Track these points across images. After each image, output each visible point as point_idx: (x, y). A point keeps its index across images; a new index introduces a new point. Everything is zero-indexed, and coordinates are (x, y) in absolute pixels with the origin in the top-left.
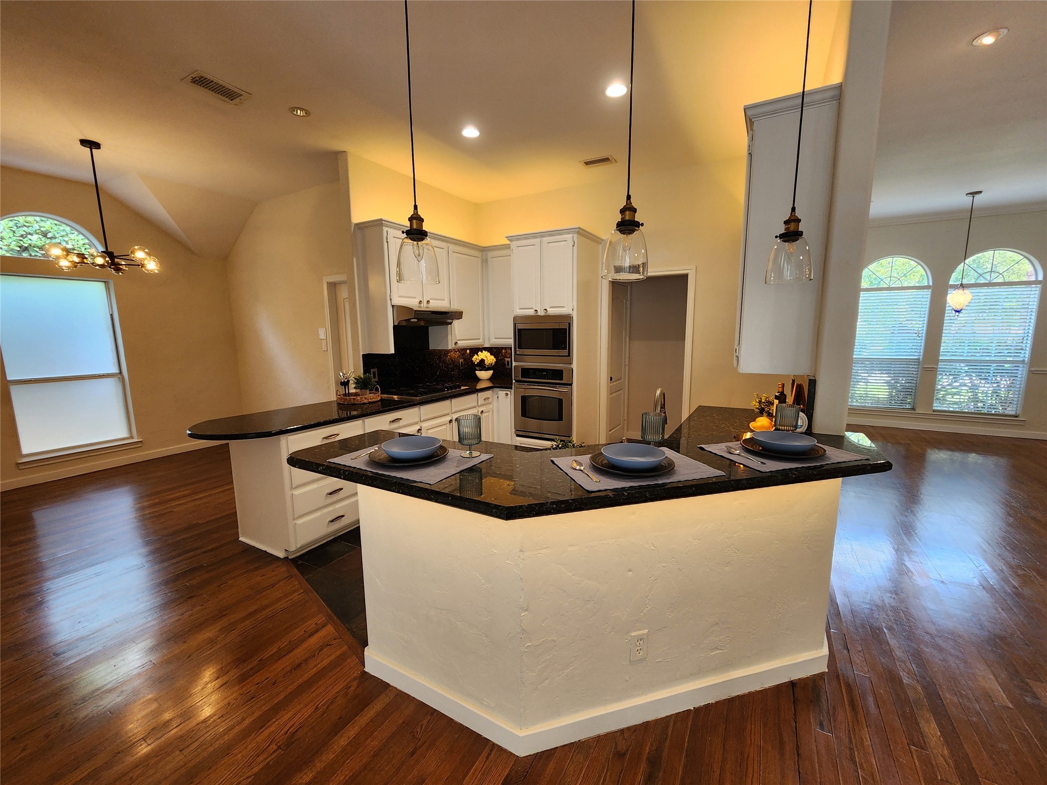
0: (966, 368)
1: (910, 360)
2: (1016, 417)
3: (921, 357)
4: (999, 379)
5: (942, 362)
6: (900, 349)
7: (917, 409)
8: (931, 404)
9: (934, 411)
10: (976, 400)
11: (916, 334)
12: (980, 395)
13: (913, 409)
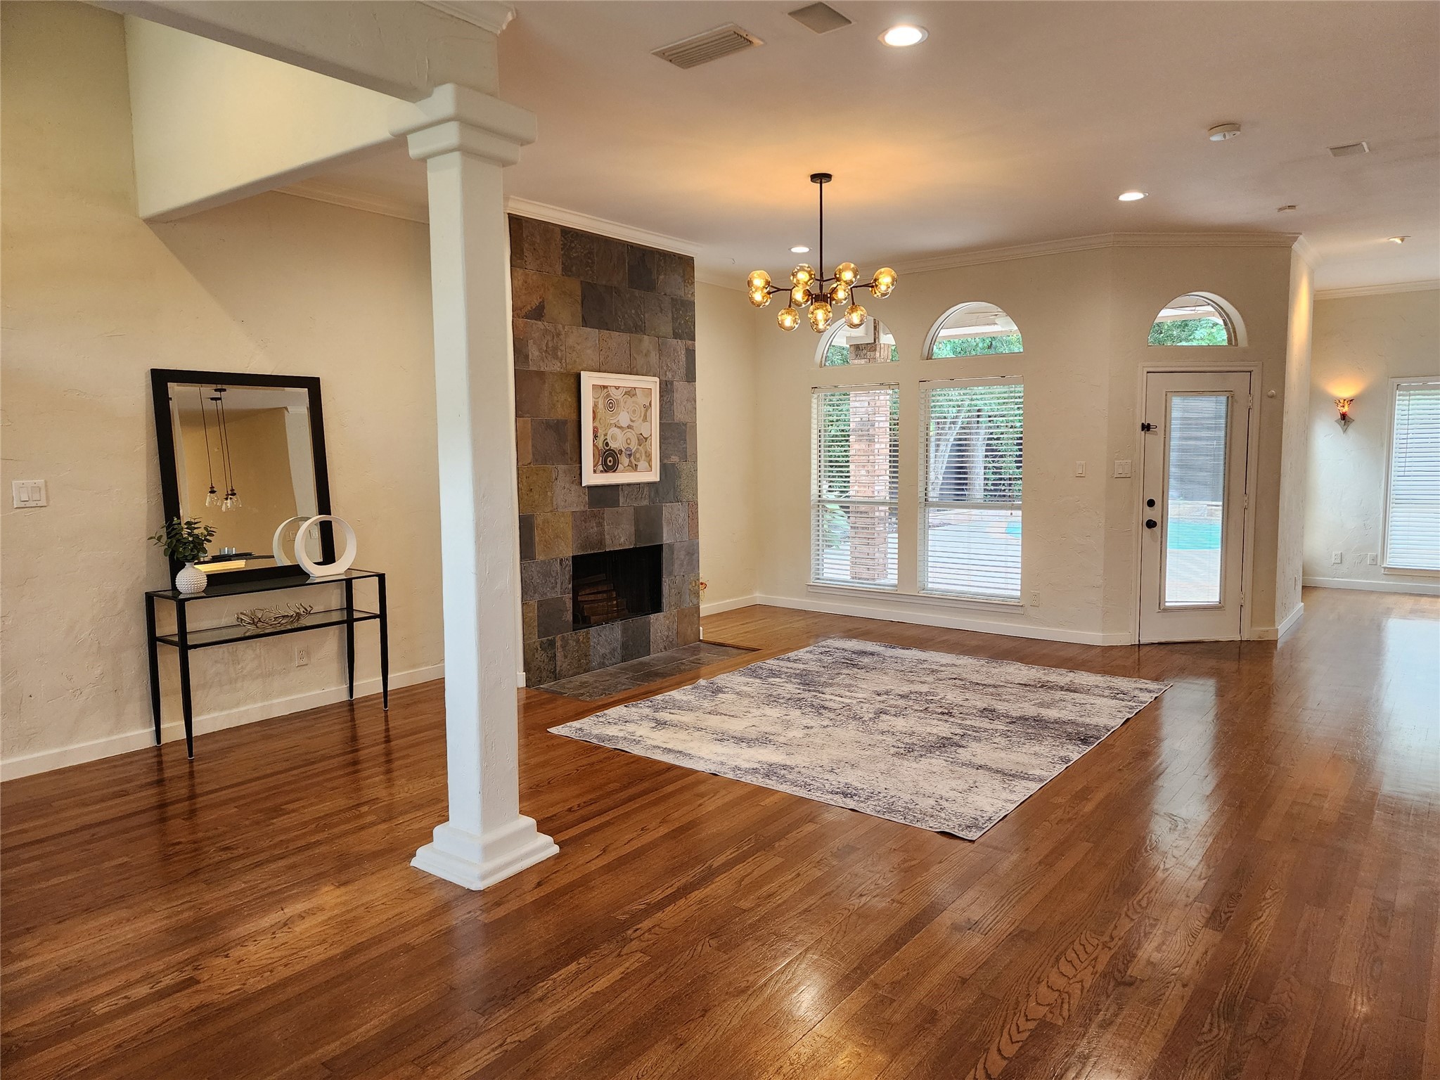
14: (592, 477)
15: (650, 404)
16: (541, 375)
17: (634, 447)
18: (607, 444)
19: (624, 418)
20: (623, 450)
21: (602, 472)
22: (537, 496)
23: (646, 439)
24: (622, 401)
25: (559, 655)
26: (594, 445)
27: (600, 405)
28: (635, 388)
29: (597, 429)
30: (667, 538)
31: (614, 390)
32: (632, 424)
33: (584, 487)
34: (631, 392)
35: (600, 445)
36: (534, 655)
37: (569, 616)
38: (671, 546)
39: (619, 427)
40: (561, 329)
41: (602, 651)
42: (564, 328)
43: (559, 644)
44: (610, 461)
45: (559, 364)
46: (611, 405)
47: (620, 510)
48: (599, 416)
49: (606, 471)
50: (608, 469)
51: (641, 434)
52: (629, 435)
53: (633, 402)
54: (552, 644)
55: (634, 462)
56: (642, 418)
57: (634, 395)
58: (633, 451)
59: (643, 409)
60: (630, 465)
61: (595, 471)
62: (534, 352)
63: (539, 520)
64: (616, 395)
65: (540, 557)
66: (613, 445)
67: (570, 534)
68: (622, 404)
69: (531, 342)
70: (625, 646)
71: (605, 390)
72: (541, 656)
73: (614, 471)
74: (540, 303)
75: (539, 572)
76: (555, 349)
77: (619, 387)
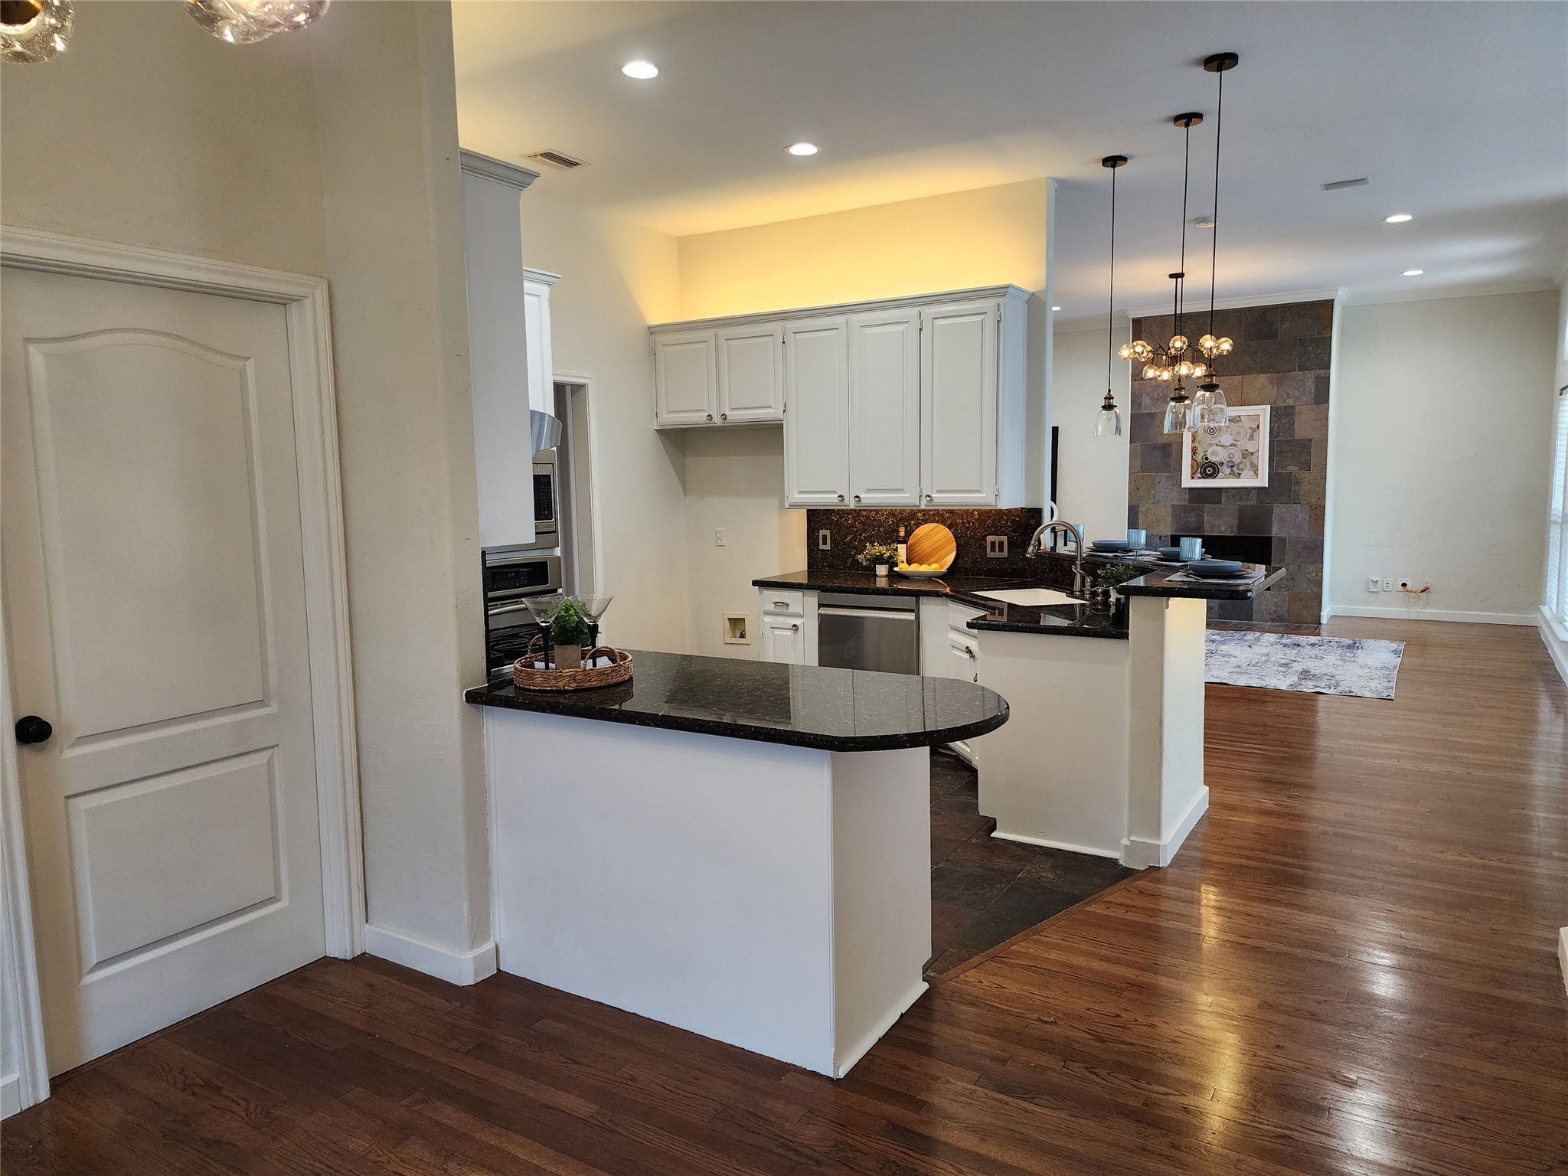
14: (1188, 482)
15: (1258, 427)
17: (1237, 459)
18: (1207, 459)
19: (1226, 439)
20: (1224, 462)
21: (1200, 478)
22: (1142, 493)
23: (1252, 454)
24: (1224, 427)
26: (1193, 459)
27: (1201, 431)
28: (1240, 416)
29: (1197, 448)
30: (1276, 531)
32: (1235, 443)
33: (1185, 489)
34: (1237, 419)
35: (1199, 459)
38: (1282, 540)
39: (1220, 446)
44: (1209, 471)
46: (1212, 431)
47: (1222, 506)
48: (1198, 439)
49: (1204, 478)
50: (1206, 476)
51: (1246, 450)
52: (1231, 451)
53: (1238, 427)
55: (1236, 471)
56: (1248, 438)
57: (1239, 421)
58: (1236, 463)
59: (1248, 431)
60: (1232, 473)
61: (1193, 478)
62: (1146, 400)
63: (1142, 509)
66: (1212, 459)
67: (1169, 520)
69: (1144, 395)
73: (1214, 478)
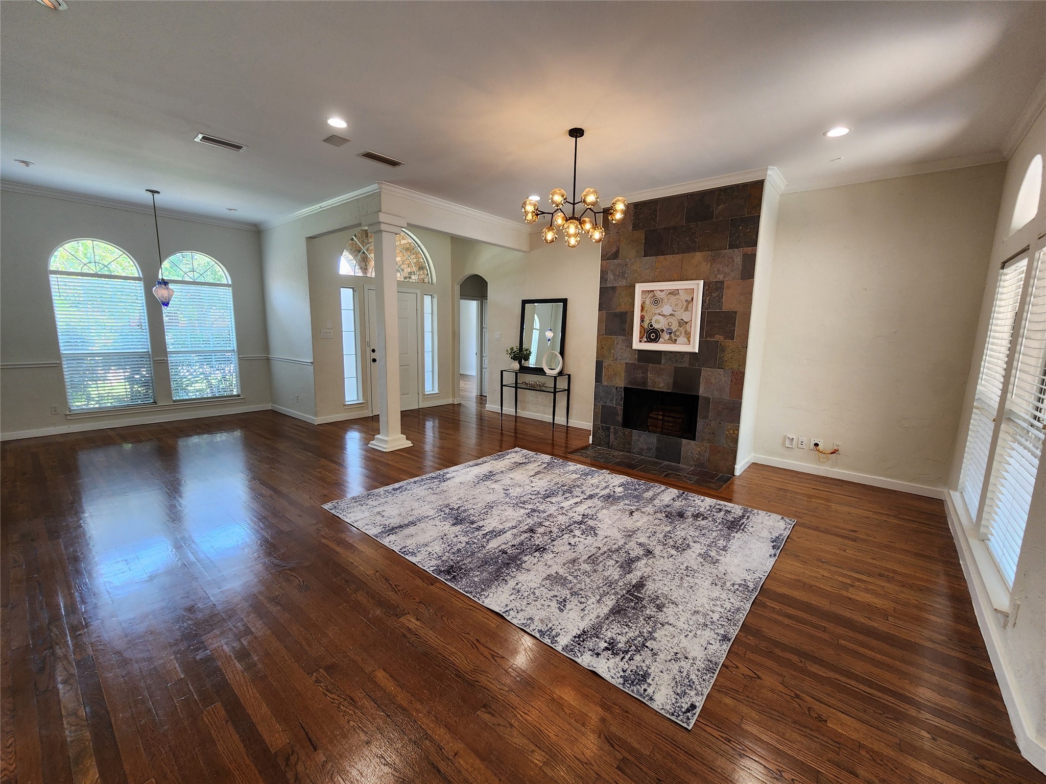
0: (197, 358)
1: (140, 354)
2: (239, 396)
3: (150, 350)
4: (222, 366)
5: (171, 354)
6: (128, 342)
7: (158, 402)
8: (170, 395)
9: (174, 401)
10: (210, 386)
11: (138, 326)
12: (213, 381)
13: (155, 402)
14: (637, 345)
15: (693, 300)
16: (614, 288)
17: (674, 327)
18: (651, 326)
19: (667, 309)
20: (665, 329)
21: (645, 342)
22: (606, 351)
23: (687, 323)
24: (665, 299)
25: (612, 437)
26: (641, 326)
27: (648, 302)
28: (678, 290)
29: (644, 317)
30: (702, 391)
31: (659, 293)
32: (674, 313)
33: (635, 350)
34: (674, 293)
35: (646, 326)
36: (597, 430)
37: (620, 418)
38: (707, 400)
39: (662, 315)
40: (629, 262)
41: (641, 446)
42: (630, 260)
43: (612, 430)
44: (653, 336)
45: (625, 281)
46: (656, 302)
47: (662, 366)
48: (646, 309)
49: (649, 342)
50: (650, 340)
51: (682, 320)
52: (671, 320)
53: (676, 299)
54: (608, 429)
55: (674, 338)
56: (684, 309)
57: (676, 294)
58: (673, 331)
59: (685, 303)
60: (670, 339)
61: (640, 341)
62: (610, 276)
63: (604, 364)
64: (660, 295)
65: (605, 383)
66: (656, 326)
67: (623, 374)
68: (666, 300)
69: (609, 272)
70: (658, 450)
71: (652, 293)
72: (601, 433)
73: (656, 342)
74: (616, 250)
75: (603, 390)
76: (624, 273)
77: (663, 290)
